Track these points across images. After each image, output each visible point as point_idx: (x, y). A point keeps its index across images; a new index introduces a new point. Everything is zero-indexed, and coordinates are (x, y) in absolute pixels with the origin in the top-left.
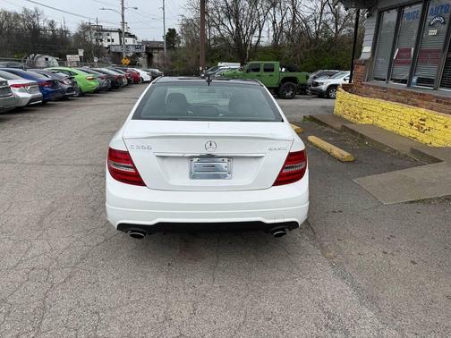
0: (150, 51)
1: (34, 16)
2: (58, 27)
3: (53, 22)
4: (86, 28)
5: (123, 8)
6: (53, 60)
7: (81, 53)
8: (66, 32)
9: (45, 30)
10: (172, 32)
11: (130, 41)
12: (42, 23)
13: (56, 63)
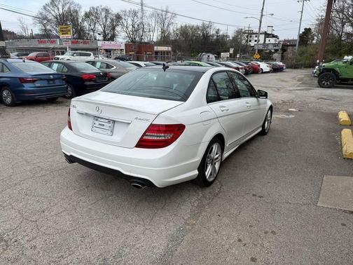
0: (285, 48)
1: (208, 27)
2: (221, 33)
3: (218, 30)
4: (240, 33)
5: (262, 16)
6: (212, 56)
7: (232, 51)
8: (227, 36)
9: (213, 36)
10: (308, 31)
11: (272, 41)
12: (212, 32)
13: (214, 59)
